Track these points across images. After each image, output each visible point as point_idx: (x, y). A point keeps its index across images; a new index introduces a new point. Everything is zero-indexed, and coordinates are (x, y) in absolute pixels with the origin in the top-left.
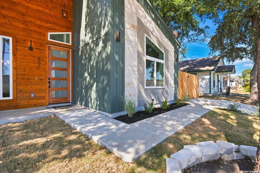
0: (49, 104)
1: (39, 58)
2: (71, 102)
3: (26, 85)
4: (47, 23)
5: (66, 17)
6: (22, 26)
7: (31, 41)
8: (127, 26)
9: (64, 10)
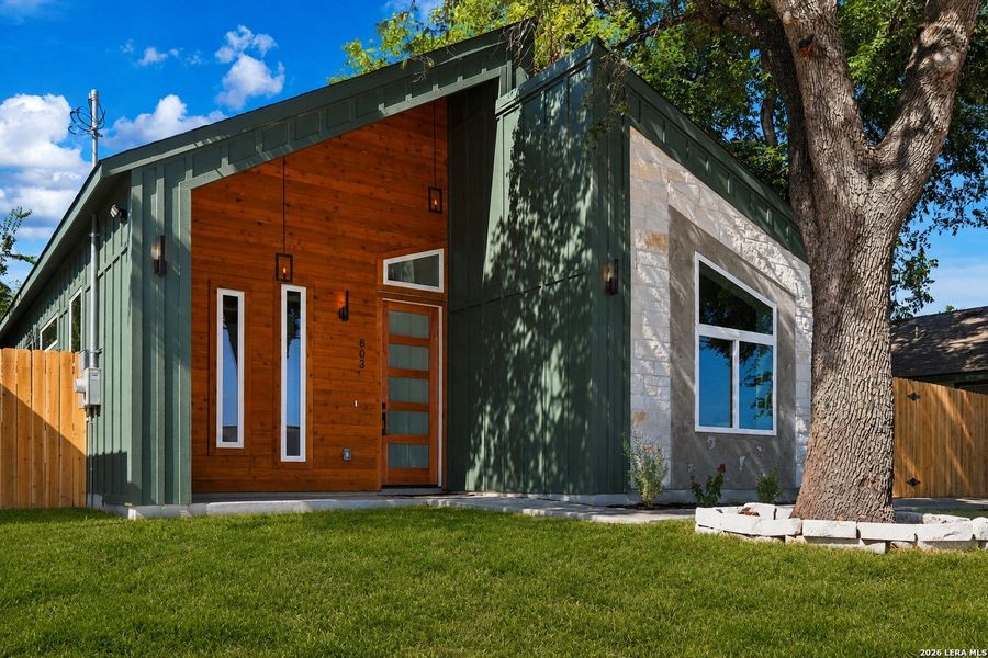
0: (384, 487)
1: (362, 343)
2: (440, 485)
3: (333, 422)
4: (382, 230)
5: (438, 209)
6: (326, 251)
7: (347, 293)
8: (638, 242)
9: (435, 189)
